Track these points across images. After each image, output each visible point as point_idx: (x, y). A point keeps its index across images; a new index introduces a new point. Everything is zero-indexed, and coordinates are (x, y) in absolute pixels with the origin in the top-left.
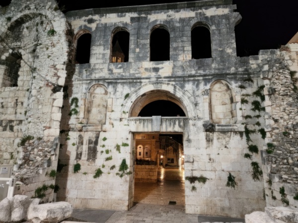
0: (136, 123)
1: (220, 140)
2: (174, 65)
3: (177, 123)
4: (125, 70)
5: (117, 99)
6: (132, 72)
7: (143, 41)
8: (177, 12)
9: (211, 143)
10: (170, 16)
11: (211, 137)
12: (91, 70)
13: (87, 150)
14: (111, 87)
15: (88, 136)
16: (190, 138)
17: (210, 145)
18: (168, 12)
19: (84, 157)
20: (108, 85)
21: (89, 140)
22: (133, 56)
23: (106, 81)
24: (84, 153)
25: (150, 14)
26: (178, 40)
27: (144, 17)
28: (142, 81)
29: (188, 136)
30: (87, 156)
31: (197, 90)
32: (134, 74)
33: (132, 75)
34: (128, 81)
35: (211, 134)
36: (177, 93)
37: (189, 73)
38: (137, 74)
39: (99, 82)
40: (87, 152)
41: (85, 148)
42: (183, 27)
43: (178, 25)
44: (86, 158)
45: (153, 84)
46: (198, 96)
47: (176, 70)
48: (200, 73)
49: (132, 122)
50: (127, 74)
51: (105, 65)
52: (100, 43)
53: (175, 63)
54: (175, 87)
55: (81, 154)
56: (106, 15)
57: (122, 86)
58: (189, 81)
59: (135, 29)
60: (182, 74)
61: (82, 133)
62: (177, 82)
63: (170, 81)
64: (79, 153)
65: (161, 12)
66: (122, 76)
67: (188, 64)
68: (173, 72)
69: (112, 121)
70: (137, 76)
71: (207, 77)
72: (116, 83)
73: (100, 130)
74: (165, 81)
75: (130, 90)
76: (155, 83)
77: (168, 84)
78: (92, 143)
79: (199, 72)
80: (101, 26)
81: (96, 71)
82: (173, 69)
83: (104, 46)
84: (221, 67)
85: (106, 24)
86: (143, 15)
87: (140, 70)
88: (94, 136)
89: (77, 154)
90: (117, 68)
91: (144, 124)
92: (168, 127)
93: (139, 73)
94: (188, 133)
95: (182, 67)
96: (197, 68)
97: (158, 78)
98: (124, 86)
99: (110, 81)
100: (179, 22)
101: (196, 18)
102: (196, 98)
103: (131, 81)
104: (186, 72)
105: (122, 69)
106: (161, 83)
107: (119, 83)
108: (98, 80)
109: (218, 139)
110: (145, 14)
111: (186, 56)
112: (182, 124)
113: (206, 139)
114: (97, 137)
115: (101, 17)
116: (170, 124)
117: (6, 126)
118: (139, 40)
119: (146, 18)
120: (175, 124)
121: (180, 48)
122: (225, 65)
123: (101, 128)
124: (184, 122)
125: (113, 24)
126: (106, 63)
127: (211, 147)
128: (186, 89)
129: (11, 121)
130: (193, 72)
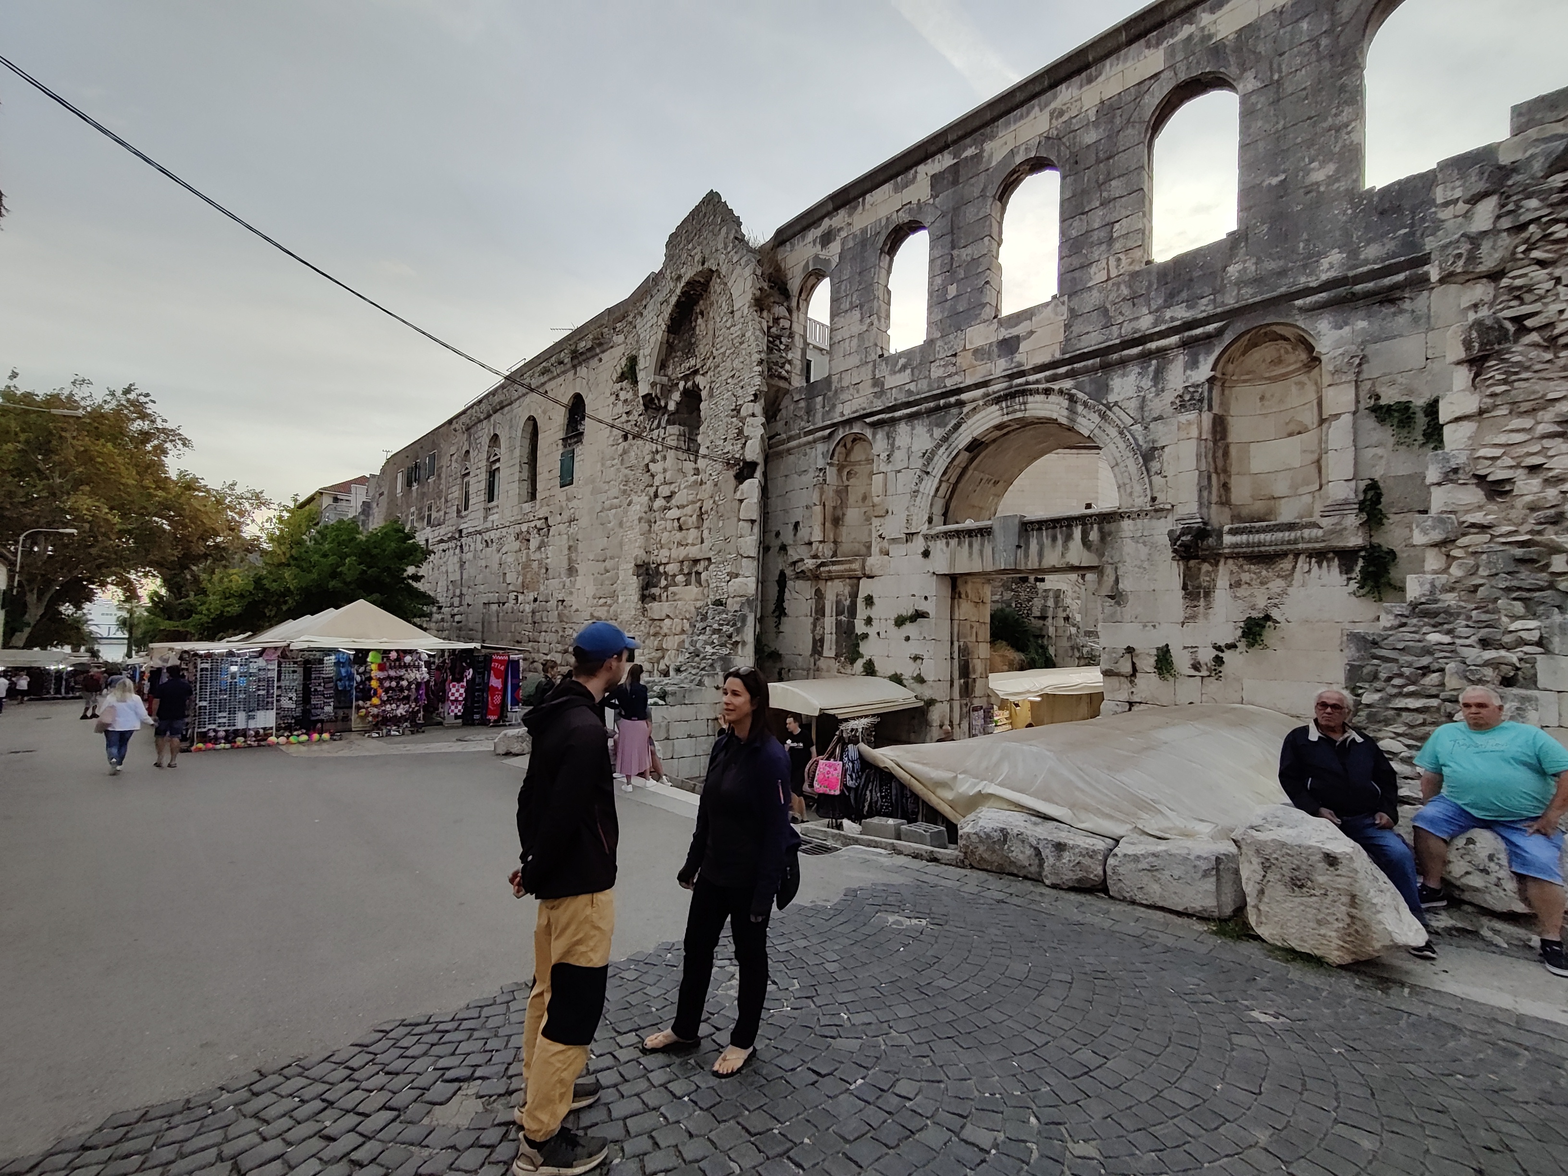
0: (948, 544)
1: (1242, 592)
2: (1071, 310)
3: (1077, 532)
4: (916, 372)
5: (899, 471)
6: (936, 372)
7: (969, 250)
8: (1090, 81)
9: (1202, 602)
10: (1061, 113)
11: (1204, 579)
12: (830, 394)
13: (834, 631)
14: (881, 435)
15: (834, 591)
16: (1121, 586)
17: (1201, 609)
18: (1055, 97)
19: (829, 650)
20: (874, 435)
21: (838, 603)
22: (940, 317)
23: (868, 420)
24: (827, 637)
25: (992, 137)
26: (1089, 202)
27: (973, 157)
28: (964, 397)
29: (1117, 581)
30: (834, 647)
31: (1157, 395)
32: (941, 379)
33: (936, 385)
34: (923, 407)
35: (1206, 567)
36: (1080, 419)
37: (1127, 330)
38: (950, 376)
39: (851, 428)
40: (834, 636)
41: (829, 623)
42: (1112, 136)
43: (1090, 137)
44: (832, 654)
45: (998, 400)
46: (1160, 418)
47: (1076, 329)
48: (1173, 319)
49: (939, 542)
50: (923, 385)
51: (863, 369)
52: (851, 303)
53: (1075, 303)
54: (1072, 399)
55: (822, 640)
56: (864, 200)
57: (909, 428)
58: (1123, 363)
59: (943, 215)
60: (1101, 338)
61: (821, 585)
62: (1081, 379)
63: (1054, 379)
64: (818, 637)
65: (1028, 113)
66: (910, 392)
67: (1125, 291)
68: (1067, 340)
69: (885, 544)
70: (950, 383)
71: (1199, 331)
72: (893, 421)
73: (859, 573)
74: (1037, 382)
75: (931, 436)
76: (1006, 397)
77: (1047, 392)
78: (842, 613)
79: (1168, 314)
80: (851, 244)
81: (844, 396)
82: (1067, 327)
83: (861, 306)
84: (1271, 265)
85: (864, 231)
86: (970, 152)
87: (959, 360)
88: (846, 592)
89: (815, 641)
90: (895, 373)
91: (971, 545)
92: (1047, 551)
93: (956, 373)
94: (1116, 568)
95: (1103, 310)
96: (1160, 301)
97: (1011, 377)
98: (913, 429)
99: (876, 418)
100: (1096, 124)
101: (1168, 74)
102: (1152, 426)
103: (932, 404)
104: (1115, 329)
105: (909, 371)
106: (1024, 393)
107: (900, 419)
108: (849, 422)
109: (1236, 584)
110: (974, 143)
111: (1119, 259)
112: (1094, 536)
113: (1185, 588)
114: (854, 595)
115: (850, 215)
116: (1054, 539)
117: (689, 574)
118: (955, 252)
119: (978, 157)
120: (1069, 537)
121: (1095, 236)
122: (1294, 251)
123: (864, 568)
124: (1101, 530)
125: (884, 222)
126: (867, 363)
127: (1201, 621)
128: (1112, 398)
129: (696, 561)
130: (1145, 323)
